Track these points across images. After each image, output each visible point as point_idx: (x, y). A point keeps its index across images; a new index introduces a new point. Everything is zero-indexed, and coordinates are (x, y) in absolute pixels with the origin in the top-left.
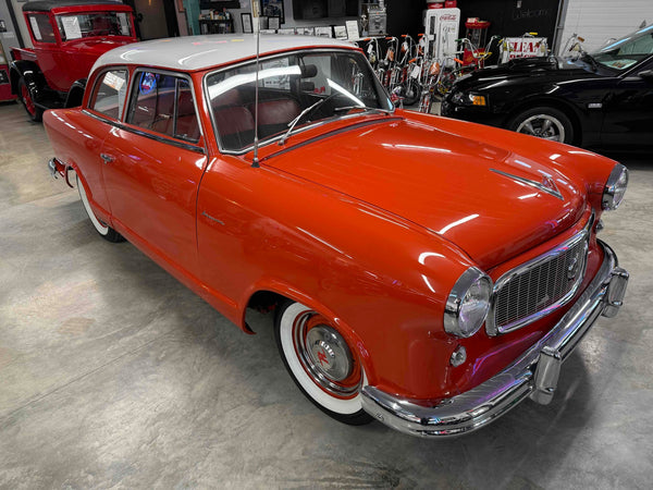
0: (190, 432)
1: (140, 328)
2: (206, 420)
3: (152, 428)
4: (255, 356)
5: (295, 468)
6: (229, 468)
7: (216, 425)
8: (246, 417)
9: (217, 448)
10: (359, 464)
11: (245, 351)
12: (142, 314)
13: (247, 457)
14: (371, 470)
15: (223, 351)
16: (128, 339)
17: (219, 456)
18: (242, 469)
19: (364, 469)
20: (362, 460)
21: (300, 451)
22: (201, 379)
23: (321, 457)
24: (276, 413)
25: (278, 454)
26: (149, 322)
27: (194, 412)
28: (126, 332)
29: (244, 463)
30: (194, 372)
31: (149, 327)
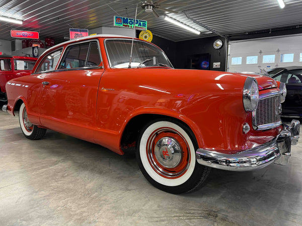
0: (87, 202)
1: (51, 166)
2: (96, 197)
3: (64, 201)
4: (119, 174)
5: (155, 213)
6: (115, 215)
7: (103, 198)
8: (120, 195)
9: (105, 207)
10: (192, 210)
11: (113, 172)
12: (52, 162)
13: (125, 210)
14: (200, 212)
15: (101, 172)
16: (44, 170)
17: (108, 210)
18: (124, 214)
19: (196, 212)
20: (192, 208)
21: (156, 206)
22: (90, 182)
23: (169, 208)
24: (138, 193)
25: (143, 208)
26: (57, 164)
27: (88, 194)
28: (43, 167)
29: (124, 212)
30: (85, 180)
31: (57, 166)
